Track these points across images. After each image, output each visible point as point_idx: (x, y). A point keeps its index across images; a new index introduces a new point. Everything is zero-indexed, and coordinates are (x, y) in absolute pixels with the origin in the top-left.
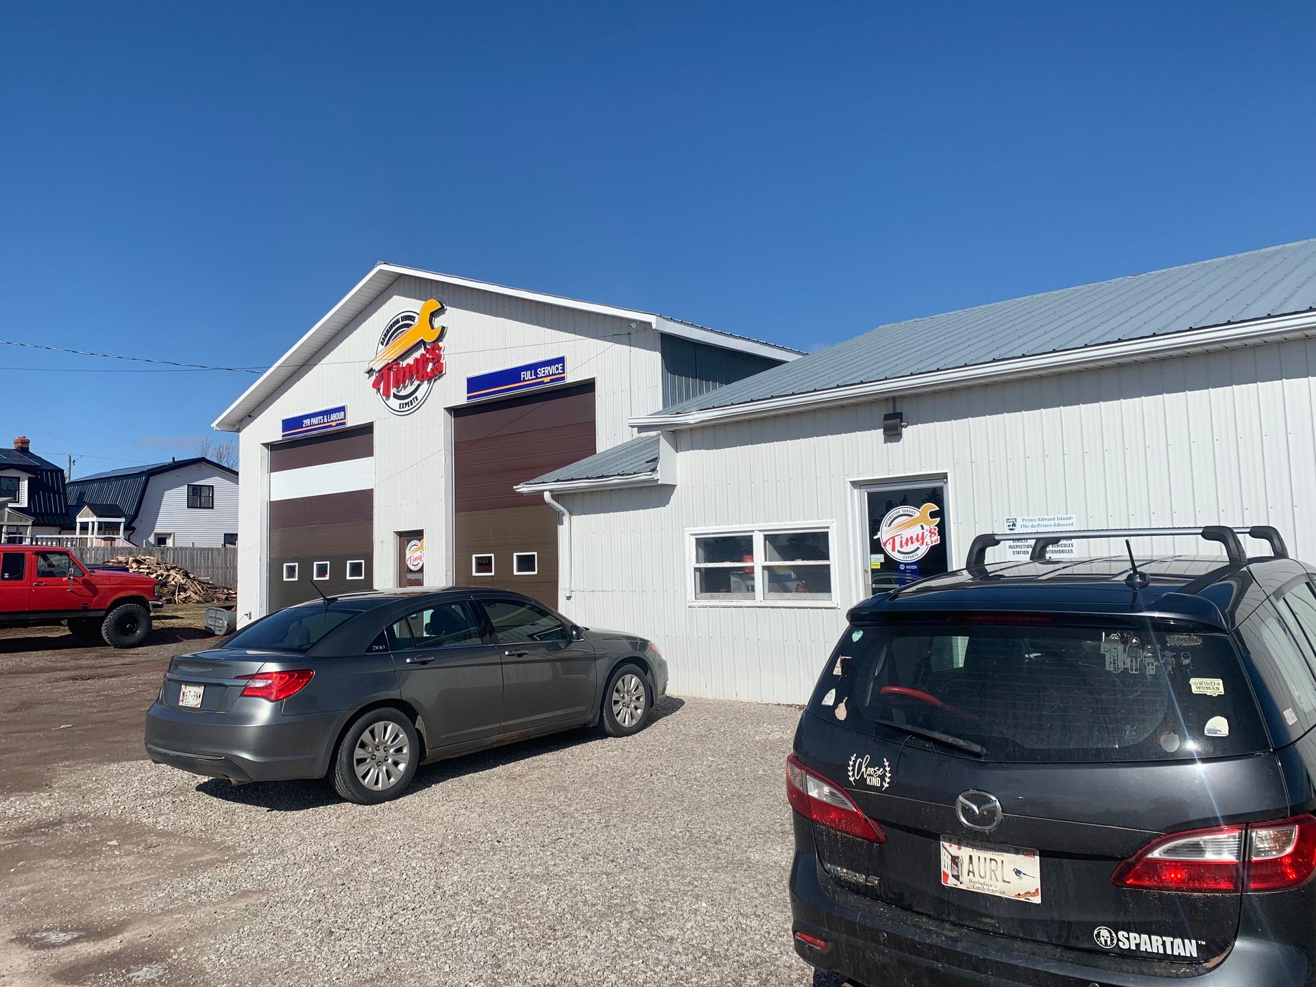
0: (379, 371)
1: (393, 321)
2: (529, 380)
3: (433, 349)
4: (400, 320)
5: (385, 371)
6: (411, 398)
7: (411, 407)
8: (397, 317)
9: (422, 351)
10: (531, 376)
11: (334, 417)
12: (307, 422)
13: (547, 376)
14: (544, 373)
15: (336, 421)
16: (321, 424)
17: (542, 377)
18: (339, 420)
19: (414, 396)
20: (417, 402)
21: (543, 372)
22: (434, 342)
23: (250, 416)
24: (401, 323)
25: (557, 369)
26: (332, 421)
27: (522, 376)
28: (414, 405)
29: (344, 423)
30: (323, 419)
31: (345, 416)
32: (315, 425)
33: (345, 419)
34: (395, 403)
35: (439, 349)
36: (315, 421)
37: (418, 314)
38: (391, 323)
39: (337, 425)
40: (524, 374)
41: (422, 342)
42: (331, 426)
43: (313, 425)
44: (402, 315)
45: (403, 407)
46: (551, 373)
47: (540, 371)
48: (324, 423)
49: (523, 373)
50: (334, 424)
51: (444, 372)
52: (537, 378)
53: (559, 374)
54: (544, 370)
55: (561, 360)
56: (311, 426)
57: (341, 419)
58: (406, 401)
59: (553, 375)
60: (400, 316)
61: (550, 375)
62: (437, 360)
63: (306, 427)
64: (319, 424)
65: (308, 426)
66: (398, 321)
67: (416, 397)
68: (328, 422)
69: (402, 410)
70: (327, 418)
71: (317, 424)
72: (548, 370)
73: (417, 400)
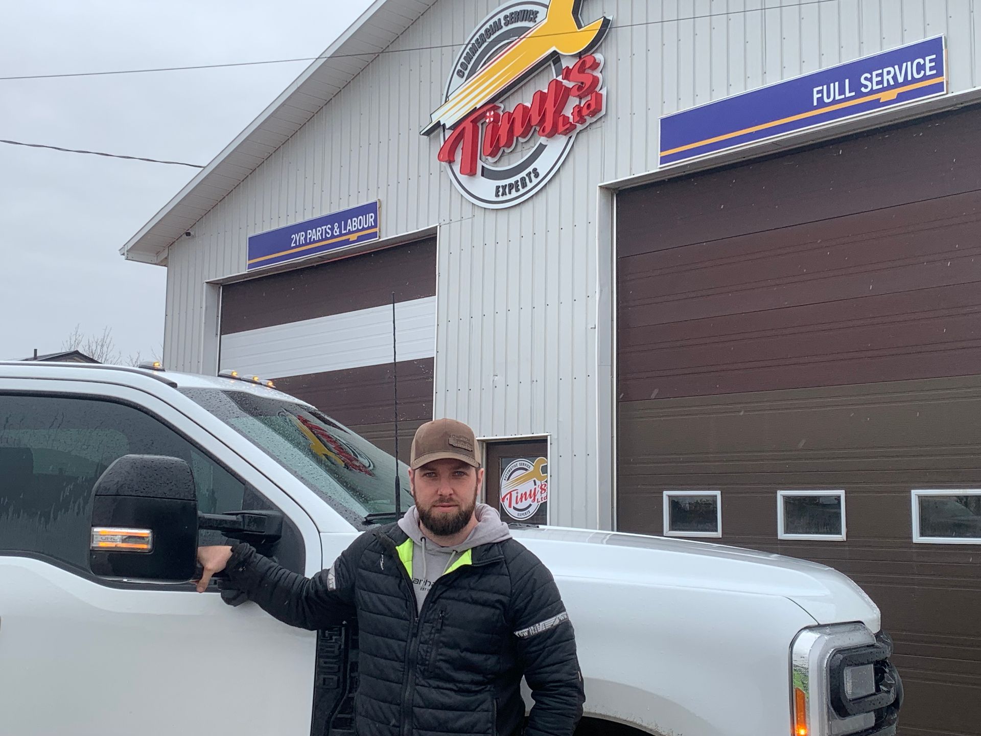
0: (454, 127)
1: (487, 26)
2: (835, 102)
3: (582, 68)
4: (503, 22)
5: (468, 125)
6: (524, 174)
7: (522, 191)
8: (496, 19)
9: (552, 74)
10: (842, 92)
11: (354, 224)
12: (299, 237)
13: (889, 87)
14: (878, 83)
15: (359, 230)
16: (327, 239)
17: (872, 92)
18: (364, 229)
19: (530, 169)
20: (535, 181)
21: (875, 80)
22: (580, 55)
23: (188, 234)
24: (505, 29)
25: (920, 68)
26: (350, 232)
27: (816, 96)
28: (530, 186)
29: (374, 235)
30: (332, 229)
31: (375, 221)
32: (315, 242)
33: (376, 226)
34: (485, 187)
35: (595, 65)
36: (314, 234)
37: (547, 7)
38: (482, 31)
39: (360, 239)
40: (821, 92)
41: (555, 57)
42: (347, 242)
43: (311, 243)
44: (507, 12)
45: (504, 194)
46: (901, 80)
47: (870, 80)
48: (333, 237)
49: (815, 90)
50: (353, 237)
51: (603, 112)
52: (860, 95)
53: (925, 78)
54: (881, 75)
55: (934, 47)
56: (306, 244)
57: (369, 228)
58: (512, 180)
59: (906, 82)
60: (501, 16)
61: (897, 85)
62: (589, 89)
63: (296, 247)
64: (323, 240)
65: (300, 246)
66: (497, 26)
67: (535, 170)
68: (341, 235)
69: (501, 198)
70: (340, 227)
71: (319, 241)
72: (888, 74)
73: (537, 175)
